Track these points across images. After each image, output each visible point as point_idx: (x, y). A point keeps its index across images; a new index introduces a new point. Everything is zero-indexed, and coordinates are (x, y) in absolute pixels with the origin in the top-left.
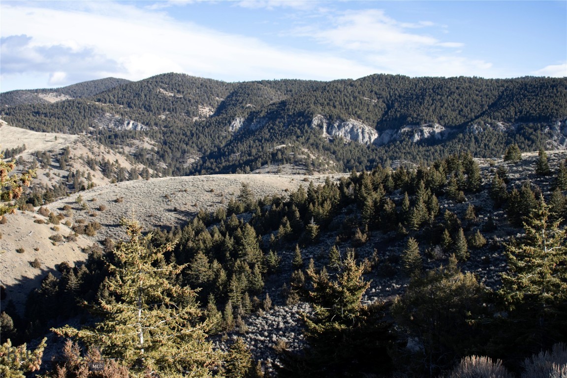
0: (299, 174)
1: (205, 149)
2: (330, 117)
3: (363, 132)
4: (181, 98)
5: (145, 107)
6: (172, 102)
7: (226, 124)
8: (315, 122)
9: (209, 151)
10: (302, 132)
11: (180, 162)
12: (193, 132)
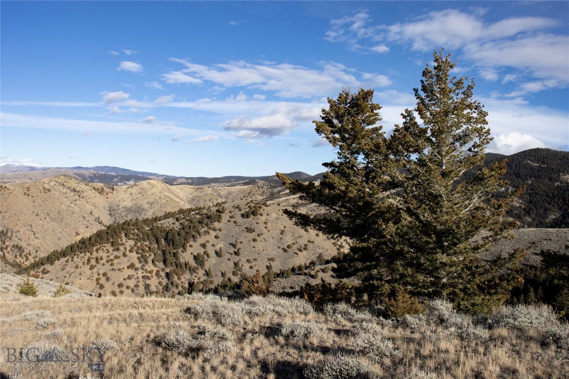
1: (565, 208)
4: (545, 167)
5: (515, 175)
6: (538, 171)
11: (543, 218)
12: (555, 194)
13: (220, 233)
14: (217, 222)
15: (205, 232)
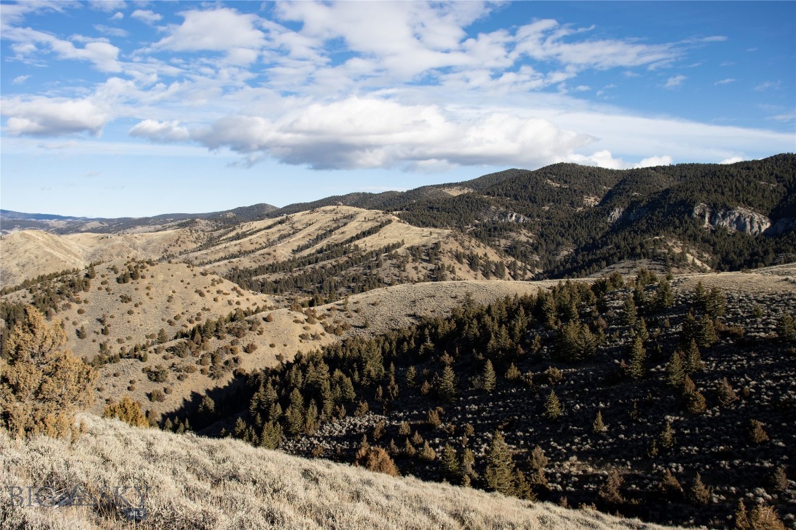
0: (655, 269)
1: (580, 241)
2: (715, 205)
3: (751, 221)
4: (567, 188)
5: (530, 199)
6: (558, 193)
7: (604, 215)
8: (697, 211)
9: (584, 243)
10: (681, 223)
11: (553, 255)
12: (571, 223)
13: (86, 305)
14: (82, 292)
15: (64, 306)
